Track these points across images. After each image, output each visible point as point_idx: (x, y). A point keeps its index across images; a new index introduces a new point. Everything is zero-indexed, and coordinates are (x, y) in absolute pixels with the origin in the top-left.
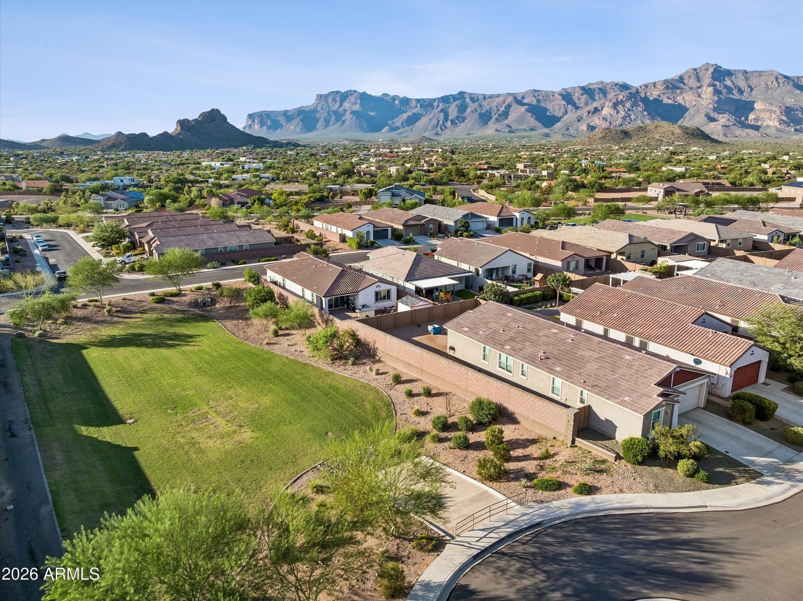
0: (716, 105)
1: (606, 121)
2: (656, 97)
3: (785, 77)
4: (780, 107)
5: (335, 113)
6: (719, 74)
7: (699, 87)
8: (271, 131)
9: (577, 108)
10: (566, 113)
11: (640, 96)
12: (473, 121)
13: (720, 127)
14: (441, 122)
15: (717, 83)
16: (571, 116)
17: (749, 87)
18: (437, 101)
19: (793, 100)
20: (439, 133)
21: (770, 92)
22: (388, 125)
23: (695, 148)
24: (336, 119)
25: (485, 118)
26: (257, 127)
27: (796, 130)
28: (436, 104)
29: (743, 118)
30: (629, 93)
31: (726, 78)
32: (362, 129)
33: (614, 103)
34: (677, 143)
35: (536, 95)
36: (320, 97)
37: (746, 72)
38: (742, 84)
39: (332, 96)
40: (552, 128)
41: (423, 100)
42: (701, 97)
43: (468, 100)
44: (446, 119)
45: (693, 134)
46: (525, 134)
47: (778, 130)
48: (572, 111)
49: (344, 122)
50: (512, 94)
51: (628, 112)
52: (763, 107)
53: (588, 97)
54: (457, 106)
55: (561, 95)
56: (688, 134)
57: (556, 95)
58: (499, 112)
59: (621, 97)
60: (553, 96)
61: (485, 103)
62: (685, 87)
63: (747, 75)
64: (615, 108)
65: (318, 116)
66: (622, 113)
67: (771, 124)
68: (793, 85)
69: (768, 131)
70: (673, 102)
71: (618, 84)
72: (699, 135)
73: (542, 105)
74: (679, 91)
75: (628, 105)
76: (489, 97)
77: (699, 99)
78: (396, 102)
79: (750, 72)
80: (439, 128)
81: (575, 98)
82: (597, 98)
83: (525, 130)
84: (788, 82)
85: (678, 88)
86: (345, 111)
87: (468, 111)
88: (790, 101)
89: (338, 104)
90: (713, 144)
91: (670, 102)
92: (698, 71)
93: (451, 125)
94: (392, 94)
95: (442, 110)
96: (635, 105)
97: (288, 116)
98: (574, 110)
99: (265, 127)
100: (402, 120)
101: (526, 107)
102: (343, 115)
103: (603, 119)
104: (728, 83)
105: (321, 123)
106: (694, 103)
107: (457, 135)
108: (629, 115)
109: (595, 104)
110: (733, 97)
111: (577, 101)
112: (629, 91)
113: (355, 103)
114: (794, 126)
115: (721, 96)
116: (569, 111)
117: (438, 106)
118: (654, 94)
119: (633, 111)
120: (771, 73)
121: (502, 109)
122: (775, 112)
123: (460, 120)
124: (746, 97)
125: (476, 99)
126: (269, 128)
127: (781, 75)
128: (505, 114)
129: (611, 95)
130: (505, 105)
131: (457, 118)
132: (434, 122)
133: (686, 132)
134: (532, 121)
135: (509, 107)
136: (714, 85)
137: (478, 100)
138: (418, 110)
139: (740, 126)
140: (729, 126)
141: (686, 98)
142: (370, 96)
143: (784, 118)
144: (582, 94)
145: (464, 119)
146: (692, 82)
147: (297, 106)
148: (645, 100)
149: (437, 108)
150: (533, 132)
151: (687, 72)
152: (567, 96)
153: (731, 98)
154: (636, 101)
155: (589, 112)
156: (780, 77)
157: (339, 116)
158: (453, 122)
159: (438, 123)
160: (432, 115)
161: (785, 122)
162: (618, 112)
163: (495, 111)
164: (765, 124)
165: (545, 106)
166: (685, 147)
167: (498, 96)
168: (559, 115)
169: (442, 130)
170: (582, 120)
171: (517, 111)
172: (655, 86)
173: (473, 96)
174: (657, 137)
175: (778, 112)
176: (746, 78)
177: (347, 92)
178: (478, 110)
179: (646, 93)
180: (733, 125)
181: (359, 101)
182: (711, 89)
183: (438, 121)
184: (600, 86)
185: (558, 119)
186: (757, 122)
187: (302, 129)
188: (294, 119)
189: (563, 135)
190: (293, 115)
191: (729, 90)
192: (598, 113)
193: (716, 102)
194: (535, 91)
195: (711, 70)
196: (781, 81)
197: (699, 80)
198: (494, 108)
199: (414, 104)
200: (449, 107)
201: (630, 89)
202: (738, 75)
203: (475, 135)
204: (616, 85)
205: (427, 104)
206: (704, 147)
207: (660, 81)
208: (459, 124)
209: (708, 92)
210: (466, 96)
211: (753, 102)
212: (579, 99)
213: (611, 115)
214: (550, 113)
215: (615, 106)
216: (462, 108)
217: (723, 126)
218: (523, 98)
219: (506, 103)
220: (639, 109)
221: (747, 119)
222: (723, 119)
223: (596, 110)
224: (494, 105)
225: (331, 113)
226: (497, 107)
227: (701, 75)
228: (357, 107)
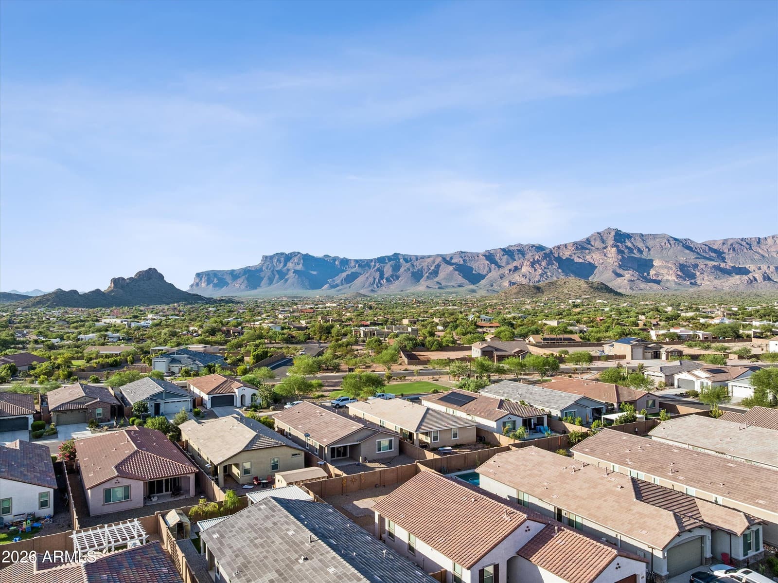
0: (621, 263)
1: (526, 278)
2: (568, 256)
3: (675, 239)
4: (675, 264)
5: (279, 272)
6: (620, 237)
7: (604, 248)
8: (217, 288)
9: (499, 267)
10: (490, 272)
11: (554, 256)
12: (406, 279)
13: (626, 281)
14: (377, 280)
15: (619, 244)
16: (495, 274)
17: (647, 247)
18: (373, 262)
19: (685, 259)
20: (375, 290)
21: (664, 252)
22: (327, 283)
23: (600, 301)
24: (279, 278)
25: (417, 276)
26: (203, 285)
27: (691, 283)
28: (373, 264)
29: (645, 274)
30: (544, 253)
31: (627, 240)
32: (304, 287)
33: (531, 262)
34: (583, 297)
35: (463, 256)
36: (265, 258)
37: (643, 235)
38: (641, 245)
39: (277, 258)
40: (478, 285)
41: (361, 260)
42: (607, 257)
43: (401, 260)
44: (382, 277)
45: (597, 288)
46: (453, 290)
47: (676, 283)
48: (495, 269)
49: (287, 280)
50: (441, 255)
51: (545, 270)
52: (661, 264)
53: (509, 258)
54: (391, 266)
55: (485, 256)
56: (593, 288)
57: (481, 256)
58: (430, 271)
59: (537, 257)
60: (478, 256)
61: (416, 263)
62: (592, 248)
63: (644, 238)
64: (533, 267)
65: (262, 275)
66: (540, 271)
67: (670, 278)
68: (683, 246)
69: (668, 284)
70: (583, 261)
71: (534, 246)
72: (604, 289)
73: (468, 264)
74: (587, 251)
75: (544, 264)
76: (421, 258)
77: (606, 258)
78: (337, 263)
79: (646, 235)
80: (375, 286)
81: (497, 258)
82: (516, 257)
83: (454, 287)
84: (678, 243)
85: (586, 249)
86: (288, 270)
87: (402, 270)
88: (682, 259)
89: (282, 264)
90: (616, 297)
91: (581, 260)
92: (602, 235)
93: (386, 282)
94: (332, 255)
95: (378, 270)
96: (550, 263)
97: (234, 275)
98: (497, 268)
99: (211, 285)
100: (342, 278)
101: (454, 266)
102: (287, 274)
103: (523, 276)
104: (629, 244)
105: (265, 281)
106: (601, 261)
107: (392, 291)
108: (546, 273)
109: (515, 264)
110: (634, 256)
111: (499, 261)
112: (544, 252)
113: (298, 264)
114: (689, 280)
115: (624, 255)
116: (492, 269)
117: (375, 266)
118: (566, 254)
119: (548, 268)
120: (664, 235)
121: (432, 268)
122: (671, 269)
123: (394, 278)
124: (645, 256)
125: (409, 259)
126: (215, 286)
127: (671, 237)
128: (436, 273)
129: (528, 256)
130: (435, 265)
131: (392, 276)
132: (371, 280)
133: (591, 287)
134: (460, 279)
135: (438, 266)
136: (617, 246)
137: (411, 260)
138: (356, 269)
139: (644, 280)
140: (633, 281)
141: (594, 257)
142: (313, 257)
143: (680, 273)
144: (503, 255)
145: (398, 278)
146: (598, 244)
147: (244, 266)
148: (559, 259)
149: (374, 268)
150: (461, 288)
151: (593, 235)
152: (490, 257)
153: (633, 257)
154: (550, 259)
155: (510, 270)
156: (671, 239)
157: (282, 275)
158: (388, 280)
159: (374, 282)
160: (369, 273)
161: (681, 277)
162: (535, 270)
163: (426, 270)
164: (665, 278)
165: (471, 266)
166: (591, 300)
167: (429, 257)
168: (484, 273)
169: (378, 287)
170: (504, 277)
171: (446, 270)
172: (566, 247)
173: (406, 257)
174: (566, 291)
175: (674, 269)
176: (643, 240)
177: (291, 254)
178: (411, 269)
179: (559, 253)
180: (637, 279)
181: (302, 261)
182: (614, 249)
183: (375, 279)
184: (519, 248)
185: (483, 277)
186: (658, 277)
187: (246, 287)
188: (240, 277)
189: (488, 290)
190: (239, 274)
191: (630, 250)
192: (518, 271)
193: (621, 261)
194: (462, 252)
195: (613, 233)
196: (672, 242)
197: (603, 242)
198: (425, 267)
199: (353, 264)
200: (384, 267)
201: (544, 250)
202: (637, 238)
203: (409, 291)
204: (533, 246)
205: (364, 264)
206: (609, 299)
207: (570, 244)
208: (393, 282)
209: (612, 252)
210: (400, 257)
211: (652, 261)
212: (501, 259)
213: (529, 272)
214: (475, 271)
215: (532, 264)
216: (396, 268)
217: (628, 281)
218: (451, 258)
219: (436, 263)
220: (554, 267)
221: (648, 274)
222: (628, 275)
223: (516, 269)
224: (425, 264)
225: (275, 273)
226: (428, 266)
227: (605, 238)
228: (300, 267)
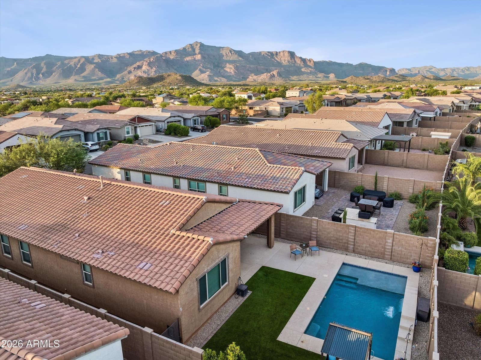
3: (234, 50)
4: (234, 66)
6: (203, 48)
7: (194, 55)
11: (163, 59)
12: (58, 74)
13: (206, 76)
14: (34, 75)
15: (203, 52)
20: (34, 82)
23: (189, 87)
28: (29, 62)
30: (157, 57)
33: (148, 63)
34: (179, 84)
35: (101, 58)
38: (215, 54)
40: (114, 78)
41: (19, 59)
43: (53, 60)
44: (38, 73)
47: (234, 77)
48: (124, 67)
50: (84, 57)
53: (134, 59)
55: (117, 58)
57: (114, 58)
58: (77, 68)
59: (152, 59)
60: (112, 58)
61: (65, 62)
64: (150, 66)
66: (154, 69)
71: (150, 52)
73: (105, 64)
75: (157, 64)
76: (69, 59)
77: (195, 61)
80: (33, 79)
82: (138, 59)
83: (96, 80)
85: (183, 54)
87: (54, 67)
90: (198, 85)
92: (192, 46)
93: (42, 77)
95: (35, 67)
96: (160, 64)
101: (95, 65)
103: (144, 72)
109: (138, 64)
115: (205, 59)
118: (171, 58)
120: (228, 48)
121: (79, 66)
122: (232, 68)
123: (49, 73)
125: (59, 59)
127: (232, 49)
128: (81, 70)
129: (147, 59)
130: (80, 63)
131: (46, 72)
132: (29, 75)
133: (183, 78)
134: (100, 74)
135: (83, 65)
136: (201, 54)
137: (61, 60)
140: (211, 76)
143: (236, 71)
144: (130, 58)
145: (51, 73)
146: (190, 52)
149: (31, 65)
150: (101, 81)
151: (187, 46)
152: (120, 59)
155: (135, 68)
158: (44, 75)
159: (32, 76)
160: (27, 70)
161: (237, 74)
162: (152, 68)
163: (74, 67)
167: (76, 57)
169: (36, 80)
170: (131, 73)
171: (90, 68)
172: (171, 53)
173: (57, 58)
174: (168, 81)
175: (233, 69)
176: (217, 51)
178: (62, 67)
179: (166, 57)
180: (213, 75)
183: (32, 74)
184: (140, 53)
192: (140, 68)
193: (204, 63)
194: (100, 55)
195: (199, 45)
196: (232, 52)
197: (193, 51)
199: (12, 62)
200: (40, 64)
201: (157, 55)
205: (21, 63)
206: (194, 86)
207: (173, 51)
208: (49, 76)
209: (198, 57)
210: (52, 57)
213: (148, 69)
214: (110, 68)
216: (50, 65)
217: (208, 76)
218: (93, 59)
220: (163, 66)
222: (208, 72)
224: (72, 63)
226: (75, 65)
227: (194, 48)
